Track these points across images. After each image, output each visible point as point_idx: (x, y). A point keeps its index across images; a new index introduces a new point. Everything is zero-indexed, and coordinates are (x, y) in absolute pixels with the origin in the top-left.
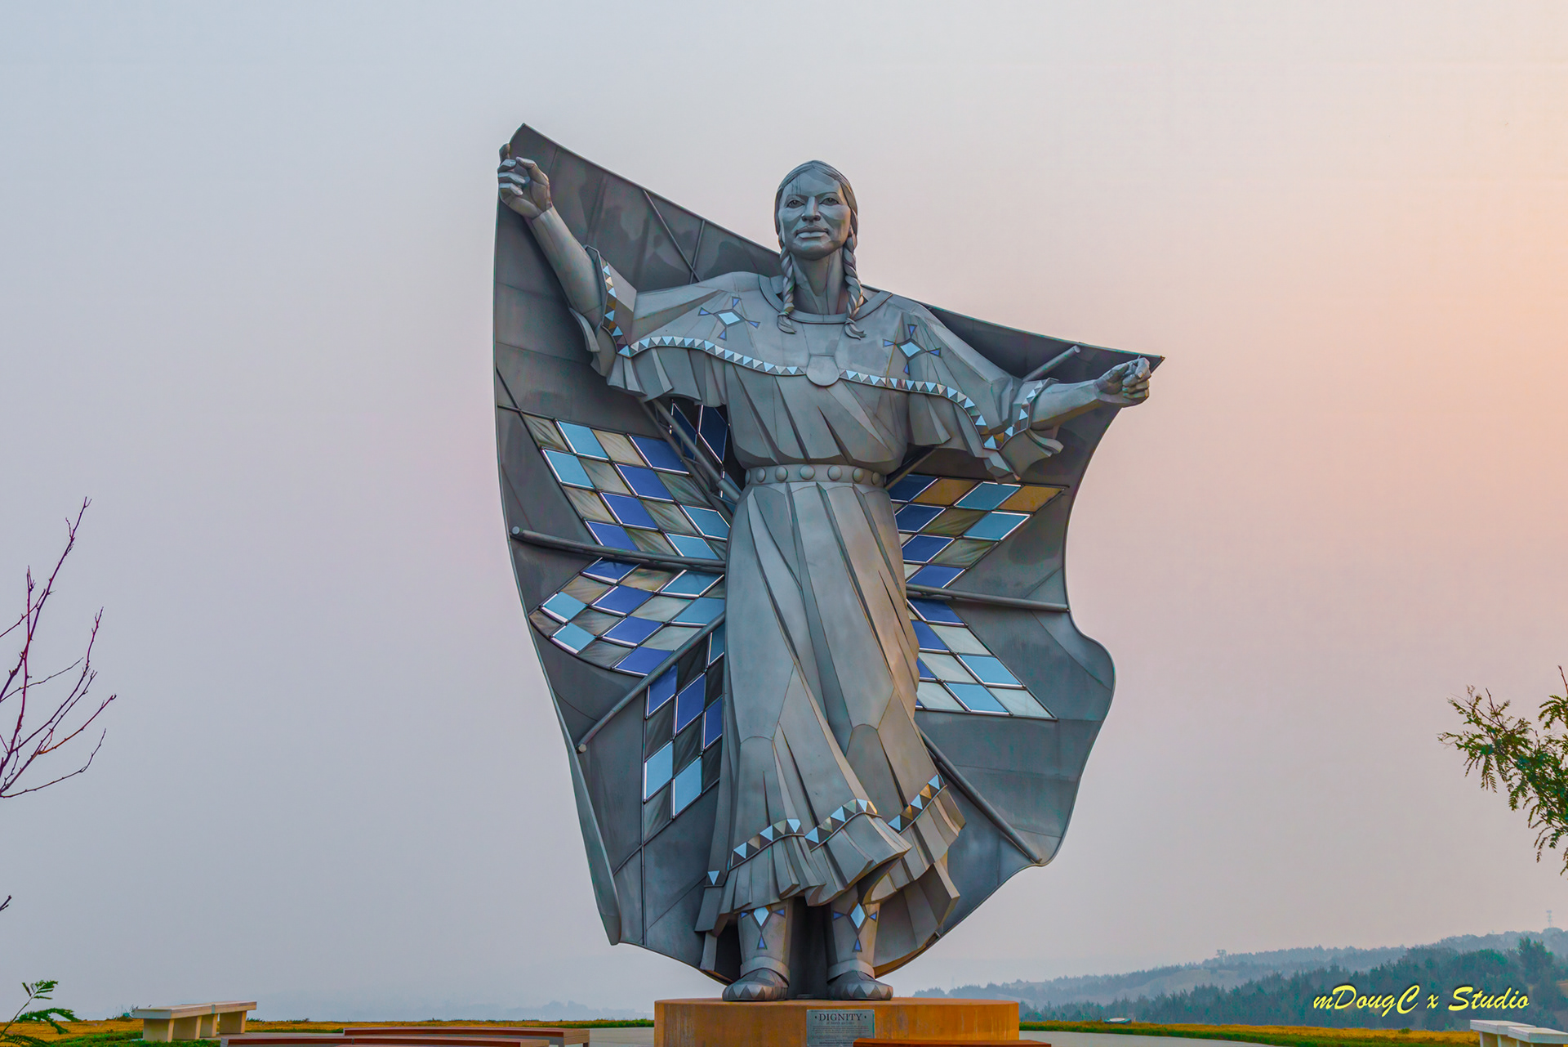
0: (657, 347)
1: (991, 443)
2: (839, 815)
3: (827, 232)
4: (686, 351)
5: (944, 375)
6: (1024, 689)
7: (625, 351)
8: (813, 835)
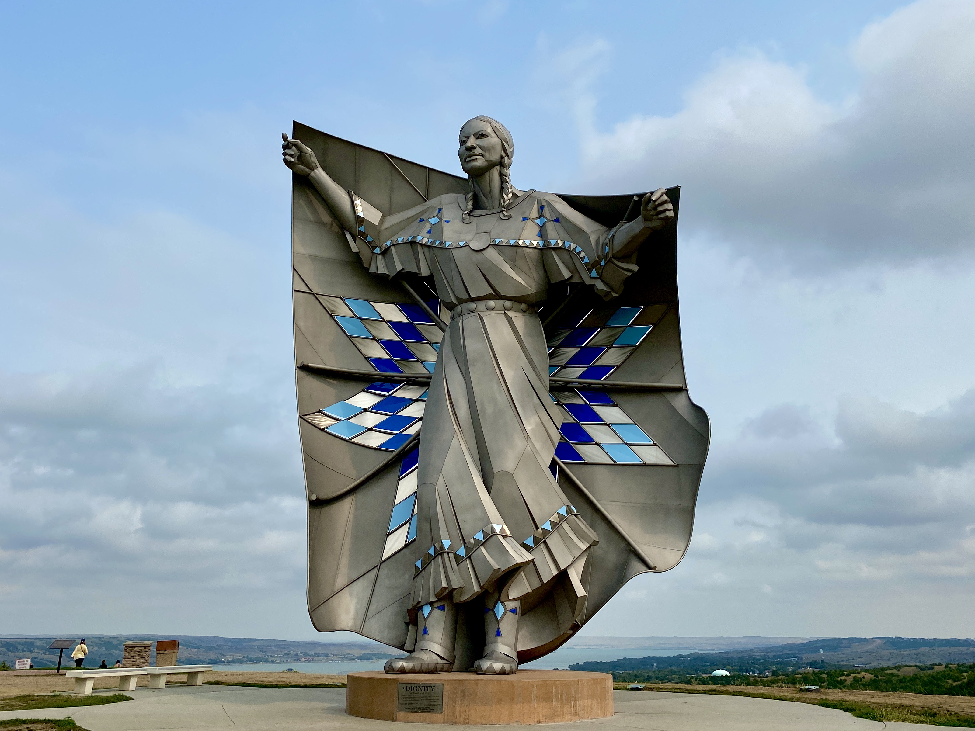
0: (394, 245)
1: (594, 274)
2: (480, 536)
3: (482, 155)
4: (409, 245)
5: (563, 234)
6: (655, 445)
7: (378, 250)
8: (461, 552)
